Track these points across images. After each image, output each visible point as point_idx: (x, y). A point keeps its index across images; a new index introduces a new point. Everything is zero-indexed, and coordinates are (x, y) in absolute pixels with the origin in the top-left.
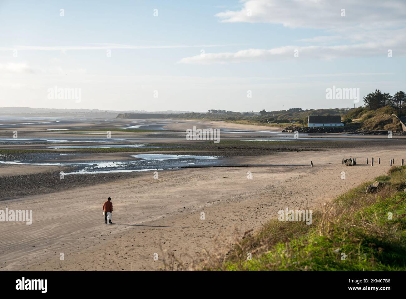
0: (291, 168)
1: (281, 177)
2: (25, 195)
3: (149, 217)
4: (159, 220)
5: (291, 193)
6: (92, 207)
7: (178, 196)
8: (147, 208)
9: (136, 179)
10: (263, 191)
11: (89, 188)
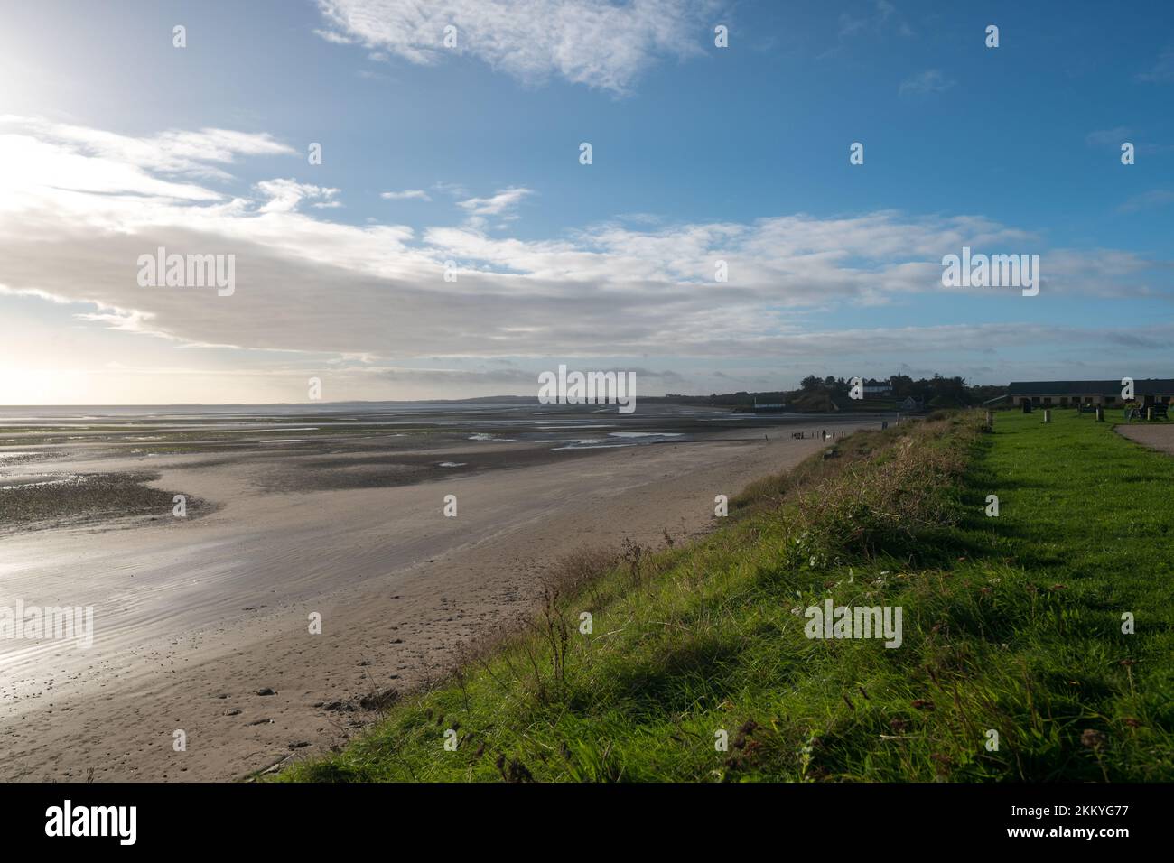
0: (749, 442)
1: (742, 450)
2: (528, 465)
3: (638, 483)
4: (644, 486)
5: (755, 462)
6: (586, 475)
7: (657, 466)
8: (633, 476)
9: (615, 453)
10: (731, 461)
11: (581, 460)
